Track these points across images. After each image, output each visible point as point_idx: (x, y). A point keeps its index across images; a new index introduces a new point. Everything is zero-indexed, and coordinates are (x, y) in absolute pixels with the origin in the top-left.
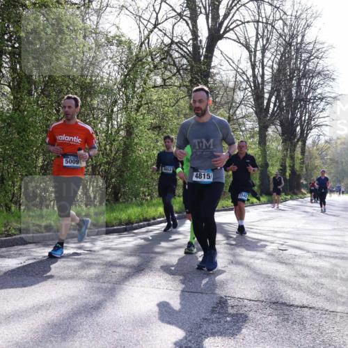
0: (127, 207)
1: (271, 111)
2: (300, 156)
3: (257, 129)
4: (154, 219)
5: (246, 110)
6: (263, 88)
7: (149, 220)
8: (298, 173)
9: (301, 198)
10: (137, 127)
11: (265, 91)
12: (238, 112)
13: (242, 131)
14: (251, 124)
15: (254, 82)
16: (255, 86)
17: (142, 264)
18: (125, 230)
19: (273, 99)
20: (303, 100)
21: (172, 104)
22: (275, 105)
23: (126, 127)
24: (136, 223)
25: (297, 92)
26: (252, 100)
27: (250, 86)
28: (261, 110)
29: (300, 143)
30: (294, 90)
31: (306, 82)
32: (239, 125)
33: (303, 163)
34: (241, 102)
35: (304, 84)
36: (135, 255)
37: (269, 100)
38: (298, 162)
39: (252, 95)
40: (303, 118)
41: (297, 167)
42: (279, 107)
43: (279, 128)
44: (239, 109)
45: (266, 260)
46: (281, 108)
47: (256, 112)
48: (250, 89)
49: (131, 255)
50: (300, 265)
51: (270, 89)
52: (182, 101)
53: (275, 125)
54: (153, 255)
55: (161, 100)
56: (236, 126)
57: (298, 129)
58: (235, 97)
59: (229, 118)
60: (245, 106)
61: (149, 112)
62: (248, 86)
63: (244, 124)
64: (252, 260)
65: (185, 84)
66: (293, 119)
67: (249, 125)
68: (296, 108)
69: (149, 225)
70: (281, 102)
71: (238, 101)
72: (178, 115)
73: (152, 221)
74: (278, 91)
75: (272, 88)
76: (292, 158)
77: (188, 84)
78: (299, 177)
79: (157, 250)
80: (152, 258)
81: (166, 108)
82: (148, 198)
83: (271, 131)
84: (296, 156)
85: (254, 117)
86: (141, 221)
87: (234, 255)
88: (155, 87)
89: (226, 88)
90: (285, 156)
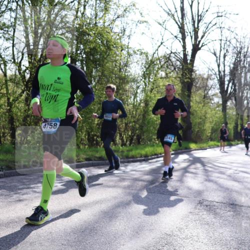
0: (145, 147)
1: (229, 92)
2: (246, 118)
3: (221, 102)
6: (224, 79)
7: (158, 155)
10: (151, 101)
11: (226, 80)
12: (209, 93)
13: (213, 104)
14: (218, 100)
15: (219, 75)
16: (220, 77)
17: (154, 180)
18: (144, 160)
19: (231, 85)
22: (232, 88)
23: (145, 101)
24: (151, 156)
25: (244, 81)
26: (218, 85)
27: (217, 77)
28: (223, 91)
29: (246, 110)
37: (228, 85)
38: (245, 121)
39: (218, 82)
43: (234, 101)
45: (226, 179)
46: (235, 90)
47: (220, 92)
48: (217, 79)
49: (147, 175)
50: (246, 182)
53: (232, 100)
56: (208, 101)
57: (245, 102)
58: (208, 84)
59: (204, 95)
60: (214, 88)
61: (158, 92)
62: (215, 77)
63: (213, 99)
64: (218, 179)
66: (242, 96)
68: (244, 90)
69: (158, 157)
70: (235, 86)
71: (210, 86)
73: (160, 155)
74: (234, 80)
75: (230, 78)
76: (242, 119)
77: (180, 76)
83: (229, 103)
84: (244, 118)
85: (219, 95)
86: (153, 155)
87: (208, 176)
88: (161, 78)
89: (203, 78)
90: (238, 118)
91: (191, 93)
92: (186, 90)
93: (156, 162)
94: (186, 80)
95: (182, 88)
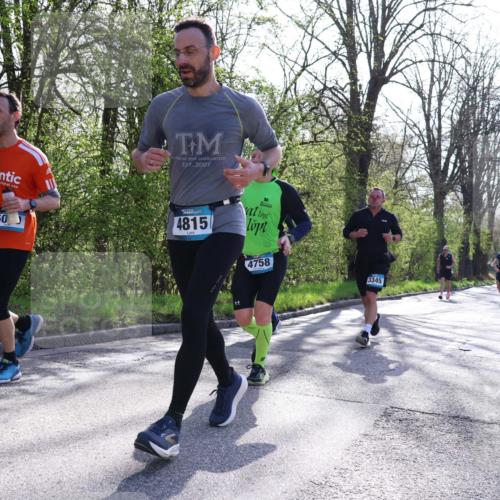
1: (449, 174)
2: (487, 231)
3: (432, 197)
4: (301, 308)
5: (418, 173)
6: (440, 145)
7: (295, 310)
8: (484, 252)
9: (488, 284)
11: (443, 148)
12: (407, 175)
13: (413, 199)
14: (425, 191)
15: (428, 137)
16: (429, 142)
17: (286, 364)
19: (453, 158)
20: (490, 159)
21: (324, 165)
22: (455, 166)
25: (483, 150)
26: (425, 159)
27: (424, 142)
28: (437, 172)
29: (487, 214)
30: (479, 146)
31: (496, 137)
32: (410, 190)
33: (491, 239)
34: (412, 162)
35: (493, 139)
36: (277, 353)
37: (448, 159)
38: (484, 238)
39: (426, 153)
40: (491, 183)
41: (483, 245)
42: (460, 167)
43: (461, 195)
44: (409, 171)
45: (444, 362)
46: (462, 170)
47: (431, 175)
48: (423, 146)
50: (487, 369)
51: (448, 145)
52: (336, 161)
53: (455, 191)
54: (300, 354)
55: (311, 160)
56: (405, 193)
57: (485, 196)
58: (404, 156)
59: (396, 182)
60: (417, 166)
61: (295, 174)
62: (420, 142)
63: (415, 190)
64: (425, 363)
65: (341, 139)
66: (478, 183)
67: (422, 191)
68: (481, 170)
69: (295, 316)
70: (463, 162)
71: (408, 161)
72: (332, 178)
73: (299, 311)
74: (459, 148)
75: (452, 145)
76: (477, 233)
77: (344, 139)
78: (485, 258)
79: (305, 347)
80: (298, 357)
81: (317, 170)
82: (294, 282)
83: (449, 199)
84: (482, 230)
85: (428, 180)
86: (284, 311)
87: (402, 356)
88: (303, 143)
89: (393, 145)
90: (468, 231)
91: (366, 176)
92: (356, 169)
93: (292, 324)
94: (355, 149)
95: (348, 164)
